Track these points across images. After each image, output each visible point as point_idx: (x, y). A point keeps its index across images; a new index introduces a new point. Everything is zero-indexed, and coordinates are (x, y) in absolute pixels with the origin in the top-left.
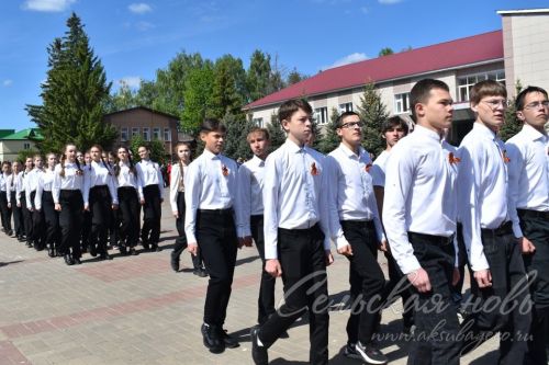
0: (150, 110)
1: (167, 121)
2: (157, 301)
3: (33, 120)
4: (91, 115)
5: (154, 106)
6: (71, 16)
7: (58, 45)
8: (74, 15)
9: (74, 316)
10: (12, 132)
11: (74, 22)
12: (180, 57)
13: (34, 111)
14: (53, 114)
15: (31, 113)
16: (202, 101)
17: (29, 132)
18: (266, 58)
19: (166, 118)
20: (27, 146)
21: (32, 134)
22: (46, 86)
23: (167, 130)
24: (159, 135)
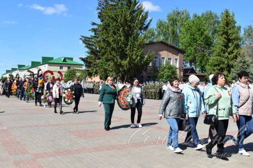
3: (86, 47)
10: (52, 58)
13: (86, 41)
14: (108, 41)
15: (84, 42)
17: (63, 59)
19: (176, 50)
20: (61, 68)
21: (64, 60)
22: (94, 24)
23: (176, 59)
24: (171, 64)
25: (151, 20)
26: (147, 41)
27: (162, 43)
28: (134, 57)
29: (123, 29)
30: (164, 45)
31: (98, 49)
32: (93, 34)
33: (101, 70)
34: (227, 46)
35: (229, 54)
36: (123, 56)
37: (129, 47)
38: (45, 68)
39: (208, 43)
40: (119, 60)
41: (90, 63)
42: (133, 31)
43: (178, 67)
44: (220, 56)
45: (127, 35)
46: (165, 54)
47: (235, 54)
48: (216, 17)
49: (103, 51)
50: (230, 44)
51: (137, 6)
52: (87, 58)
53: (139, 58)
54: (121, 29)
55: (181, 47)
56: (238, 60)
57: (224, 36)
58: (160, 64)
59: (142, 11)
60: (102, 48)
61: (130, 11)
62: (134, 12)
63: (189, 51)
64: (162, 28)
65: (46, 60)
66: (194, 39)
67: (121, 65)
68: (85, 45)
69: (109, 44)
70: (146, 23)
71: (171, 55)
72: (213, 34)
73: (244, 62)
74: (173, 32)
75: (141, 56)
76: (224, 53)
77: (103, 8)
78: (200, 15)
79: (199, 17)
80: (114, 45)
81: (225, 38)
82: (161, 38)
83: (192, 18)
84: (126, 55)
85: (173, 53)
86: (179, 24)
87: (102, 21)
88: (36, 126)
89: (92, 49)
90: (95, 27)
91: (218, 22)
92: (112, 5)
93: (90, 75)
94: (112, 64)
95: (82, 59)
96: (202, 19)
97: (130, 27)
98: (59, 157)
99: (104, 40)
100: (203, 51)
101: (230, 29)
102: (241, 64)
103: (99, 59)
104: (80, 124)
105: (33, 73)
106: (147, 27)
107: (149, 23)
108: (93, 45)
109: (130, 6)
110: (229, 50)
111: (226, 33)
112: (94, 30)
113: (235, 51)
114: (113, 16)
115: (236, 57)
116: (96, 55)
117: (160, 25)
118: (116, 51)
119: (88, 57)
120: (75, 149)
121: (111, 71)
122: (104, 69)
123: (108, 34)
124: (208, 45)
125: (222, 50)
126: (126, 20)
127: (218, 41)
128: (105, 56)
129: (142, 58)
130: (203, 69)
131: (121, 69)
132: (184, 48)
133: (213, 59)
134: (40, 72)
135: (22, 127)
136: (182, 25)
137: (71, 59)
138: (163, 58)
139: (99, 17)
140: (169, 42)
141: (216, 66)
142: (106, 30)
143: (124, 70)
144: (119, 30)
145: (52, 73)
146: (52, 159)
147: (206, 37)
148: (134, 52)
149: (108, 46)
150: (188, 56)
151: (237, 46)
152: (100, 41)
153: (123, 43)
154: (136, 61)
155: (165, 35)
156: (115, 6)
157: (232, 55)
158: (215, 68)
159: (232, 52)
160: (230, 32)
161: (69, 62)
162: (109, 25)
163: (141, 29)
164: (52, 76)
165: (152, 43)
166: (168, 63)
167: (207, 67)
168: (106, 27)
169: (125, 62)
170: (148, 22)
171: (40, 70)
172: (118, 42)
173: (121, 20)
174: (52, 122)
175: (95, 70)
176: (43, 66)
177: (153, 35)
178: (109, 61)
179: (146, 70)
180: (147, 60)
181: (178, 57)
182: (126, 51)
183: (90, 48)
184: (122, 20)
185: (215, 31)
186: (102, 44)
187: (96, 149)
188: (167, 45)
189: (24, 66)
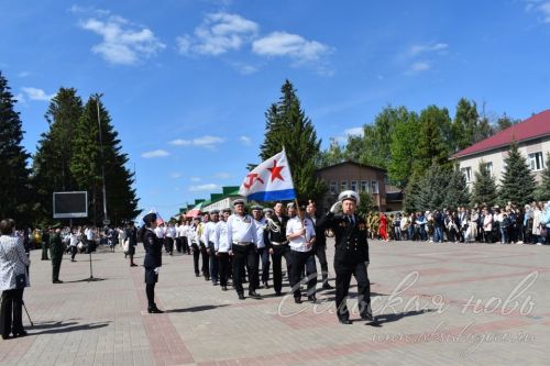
0: (357, 164)
1: (374, 174)
2: (335, 350)
4: (303, 171)
5: (361, 160)
6: (285, 83)
7: (274, 109)
8: (287, 81)
9: (261, 358)
11: (287, 88)
12: (386, 110)
16: (408, 152)
18: (472, 105)
22: (262, 147)
23: (374, 183)
27: (350, 163)
38: (226, 203)
43: (378, 192)
57: (425, 147)
71: (365, 178)
81: (427, 151)
138: (355, 183)
176: (225, 200)
189: (203, 201)
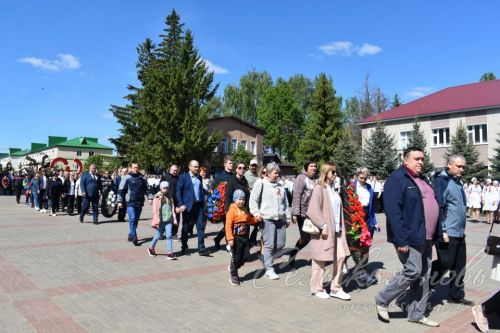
6: (171, 14)
7: (148, 46)
8: (174, 13)
10: (65, 139)
11: (173, 19)
12: (250, 73)
13: (119, 113)
14: (153, 114)
15: (116, 115)
17: (81, 140)
19: (253, 130)
20: (79, 153)
21: (84, 142)
22: (131, 88)
23: (253, 143)
24: (246, 148)
25: (217, 86)
26: (211, 116)
27: (232, 118)
28: (193, 139)
29: (177, 97)
30: (236, 122)
31: (137, 125)
32: (130, 103)
33: (143, 157)
34: (324, 125)
35: (327, 136)
36: (177, 136)
37: (185, 122)
38: (53, 154)
39: (298, 120)
40: (170, 143)
41: (125, 146)
42: (191, 100)
43: (255, 153)
44: (315, 138)
45: (183, 106)
46: (236, 135)
47: (335, 136)
48: (309, 83)
49: (145, 129)
50: (328, 123)
51: (197, 63)
52: (120, 139)
53: (199, 140)
54: (173, 97)
55: (260, 125)
56: (340, 144)
57: (320, 110)
58: (230, 149)
59: (205, 72)
60: (145, 124)
61: (186, 71)
62: (192, 72)
63: (272, 131)
64: (232, 97)
65: (55, 142)
66: (278, 114)
67: (172, 151)
68: (117, 119)
69: (155, 119)
70: (211, 90)
71: (245, 137)
72: (304, 107)
73: (348, 148)
74: (249, 104)
75: (202, 137)
76: (321, 134)
77: (146, 65)
78: (287, 80)
79: (285, 83)
80: (164, 121)
81: (321, 114)
82: (231, 111)
83: (275, 84)
84: (181, 135)
85: (248, 134)
86: (257, 92)
87: (144, 84)
88: (44, 245)
89: (129, 125)
90: (133, 92)
91: (312, 91)
92: (159, 61)
93: (125, 164)
94: (160, 148)
95: (113, 141)
96: (290, 86)
97: (186, 94)
98: (86, 293)
99: (148, 113)
100: (291, 131)
101: (328, 101)
102: (343, 151)
103: (139, 140)
104: (116, 240)
105: (34, 161)
106: (212, 94)
107: (214, 90)
108: (129, 120)
109: (186, 64)
110: (327, 130)
111: (323, 106)
112: (131, 97)
113: (335, 133)
114: (162, 76)
115: (336, 141)
116: (135, 135)
117: (230, 92)
118: (164, 129)
119: (122, 137)
120: (111, 279)
121: (157, 160)
122: (147, 156)
123: (153, 103)
124: (297, 122)
125: (317, 130)
126: (180, 84)
127: (311, 117)
128: (149, 136)
129: (204, 139)
130: (291, 157)
131: (173, 157)
132: (264, 126)
133: (305, 142)
134: (47, 161)
135: (23, 247)
136: (261, 93)
137: (95, 140)
138: (235, 141)
139: (140, 77)
140: (243, 117)
141: (308, 152)
142: (151, 97)
143: (178, 158)
144: (170, 98)
145: (65, 161)
146: (75, 296)
147: (295, 111)
148: (194, 131)
149: (152, 121)
150: (269, 138)
151: (338, 126)
152: (140, 114)
153: (176, 118)
154: (196, 144)
155: (236, 107)
156: (163, 62)
157: (331, 138)
158: (308, 156)
159: (332, 134)
160: (328, 105)
161: (91, 144)
162: (155, 91)
163: (202, 97)
164: (64, 167)
165: (217, 119)
166: (241, 148)
167: (297, 154)
168: (150, 93)
169: (178, 146)
170: (212, 88)
171: (46, 156)
172: (170, 116)
173: (173, 82)
174: (69, 239)
175: (133, 158)
176: (51, 150)
177: (219, 105)
178: (155, 143)
179: (209, 157)
180: (212, 143)
181: (255, 140)
182: (181, 129)
183: (125, 125)
184: (176, 84)
185: (307, 104)
186: (144, 118)
187: (144, 279)
188: (239, 121)
189: (20, 150)
